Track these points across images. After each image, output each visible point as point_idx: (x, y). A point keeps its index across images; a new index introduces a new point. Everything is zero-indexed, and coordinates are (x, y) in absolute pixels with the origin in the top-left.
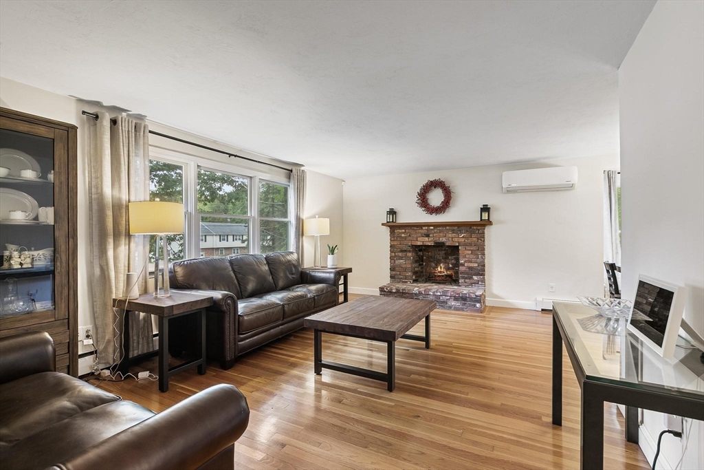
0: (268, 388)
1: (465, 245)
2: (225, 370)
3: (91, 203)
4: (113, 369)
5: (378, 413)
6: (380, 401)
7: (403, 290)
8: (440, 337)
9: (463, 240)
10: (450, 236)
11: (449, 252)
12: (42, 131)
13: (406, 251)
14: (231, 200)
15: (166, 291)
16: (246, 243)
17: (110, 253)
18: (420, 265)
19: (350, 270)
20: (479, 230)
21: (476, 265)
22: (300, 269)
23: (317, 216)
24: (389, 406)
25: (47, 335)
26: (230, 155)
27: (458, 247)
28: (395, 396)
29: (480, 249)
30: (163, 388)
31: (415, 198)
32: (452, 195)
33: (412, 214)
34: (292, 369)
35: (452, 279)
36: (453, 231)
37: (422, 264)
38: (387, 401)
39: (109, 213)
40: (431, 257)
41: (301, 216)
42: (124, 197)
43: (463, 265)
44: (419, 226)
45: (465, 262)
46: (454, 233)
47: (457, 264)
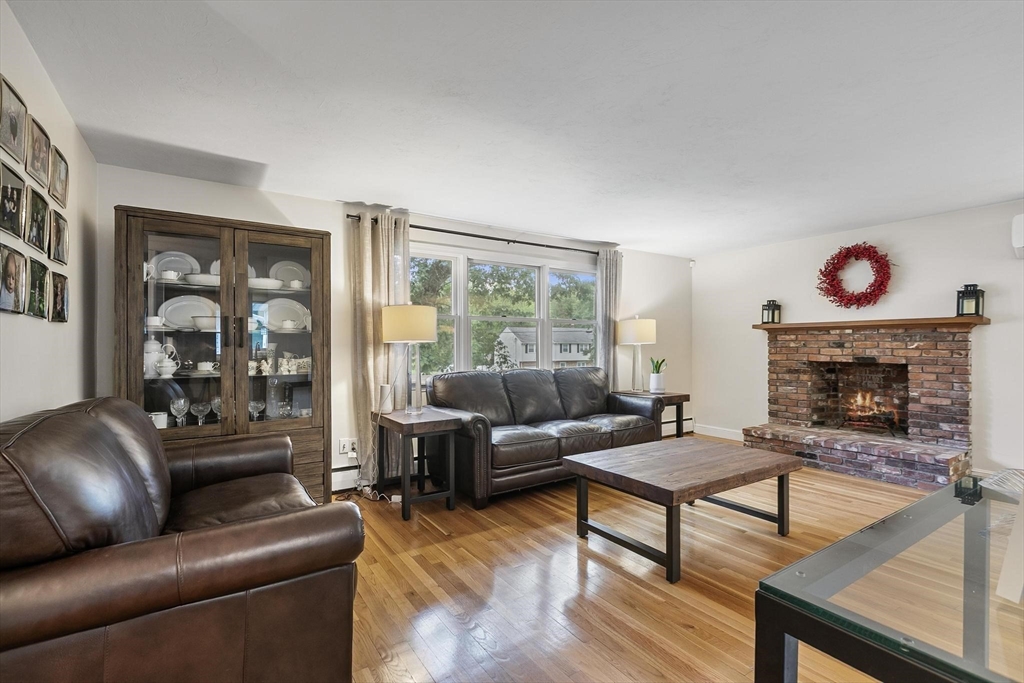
0: (511, 541)
1: (922, 363)
2: (477, 510)
3: (355, 309)
4: (374, 487)
5: (633, 606)
6: (647, 591)
7: (784, 436)
8: (821, 521)
9: (917, 354)
10: (887, 345)
11: (894, 375)
12: (301, 242)
13: (797, 371)
14: (555, 294)
15: (418, 408)
16: (589, 355)
17: (370, 363)
18: (829, 396)
19: (687, 398)
20: (954, 334)
21: (948, 402)
22: (606, 393)
23: (637, 317)
24: (655, 601)
25: (288, 439)
26: (509, 241)
27: (906, 366)
28: (675, 591)
29: (960, 371)
30: (406, 516)
31: (813, 279)
32: (891, 271)
33: (811, 307)
34: (553, 524)
35: (896, 425)
36: (895, 337)
37: (836, 396)
38: (655, 593)
39: (370, 320)
40: (854, 384)
41: (612, 316)
42: (384, 301)
43: (917, 401)
44: (825, 329)
45: (923, 395)
46: (895, 340)
47: (905, 401)
